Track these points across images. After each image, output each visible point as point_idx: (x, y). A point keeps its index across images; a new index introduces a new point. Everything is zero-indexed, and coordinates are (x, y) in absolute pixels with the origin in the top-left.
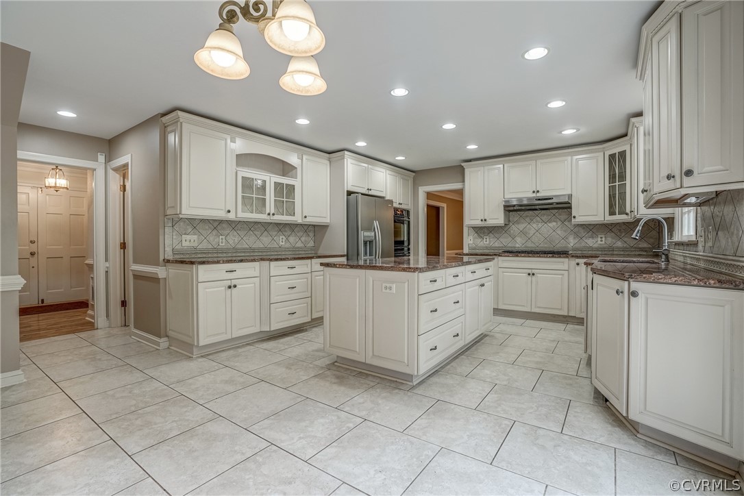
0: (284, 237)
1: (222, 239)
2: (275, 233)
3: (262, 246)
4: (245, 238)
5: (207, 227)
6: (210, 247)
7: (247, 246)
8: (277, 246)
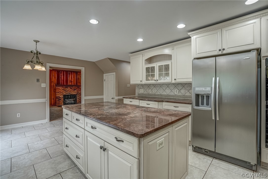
0: (177, 90)
1: (150, 90)
2: (172, 88)
3: (166, 94)
4: (158, 90)
5: (146, 87)
6: (147, 93)
7: (159, 94)
8: (173, 94)
